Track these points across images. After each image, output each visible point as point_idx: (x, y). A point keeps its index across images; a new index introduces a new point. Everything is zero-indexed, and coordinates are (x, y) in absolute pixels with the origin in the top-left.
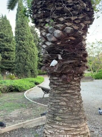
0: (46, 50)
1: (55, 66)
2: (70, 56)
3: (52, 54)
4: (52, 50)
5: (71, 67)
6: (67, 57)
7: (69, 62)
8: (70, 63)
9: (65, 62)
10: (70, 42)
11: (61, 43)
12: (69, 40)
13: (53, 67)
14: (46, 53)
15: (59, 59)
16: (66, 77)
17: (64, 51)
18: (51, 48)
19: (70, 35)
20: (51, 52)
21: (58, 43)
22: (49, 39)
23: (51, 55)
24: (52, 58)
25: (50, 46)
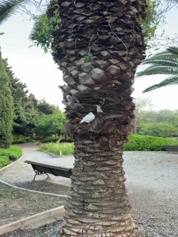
0: (77, 97)
1: (90, 123)
2: (114, 108)
3: (86, 104)
4: (86, 98)
5: (115, 125)
6: (109, 109)
7: (113, 116)
8: (115, 119)
9: (108, 117)
10: (114, 87)
11: (101, 88)
12: (113, 85)
13: (87, 123)
14: (76, 102)
15: (98, 111)
16: (107, 140)
17: (107, 100)
18: (85, 94)
19: (115, 77)
20: (85, 100)
21: (97, 88)
22: (82, 81)
23: (84, 106)
24: (86, 111)
25: (84, 91)
